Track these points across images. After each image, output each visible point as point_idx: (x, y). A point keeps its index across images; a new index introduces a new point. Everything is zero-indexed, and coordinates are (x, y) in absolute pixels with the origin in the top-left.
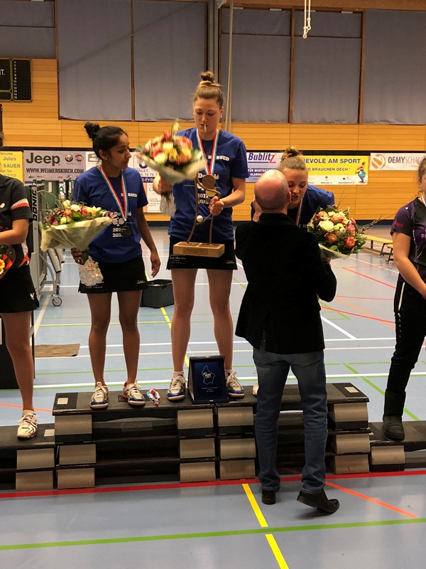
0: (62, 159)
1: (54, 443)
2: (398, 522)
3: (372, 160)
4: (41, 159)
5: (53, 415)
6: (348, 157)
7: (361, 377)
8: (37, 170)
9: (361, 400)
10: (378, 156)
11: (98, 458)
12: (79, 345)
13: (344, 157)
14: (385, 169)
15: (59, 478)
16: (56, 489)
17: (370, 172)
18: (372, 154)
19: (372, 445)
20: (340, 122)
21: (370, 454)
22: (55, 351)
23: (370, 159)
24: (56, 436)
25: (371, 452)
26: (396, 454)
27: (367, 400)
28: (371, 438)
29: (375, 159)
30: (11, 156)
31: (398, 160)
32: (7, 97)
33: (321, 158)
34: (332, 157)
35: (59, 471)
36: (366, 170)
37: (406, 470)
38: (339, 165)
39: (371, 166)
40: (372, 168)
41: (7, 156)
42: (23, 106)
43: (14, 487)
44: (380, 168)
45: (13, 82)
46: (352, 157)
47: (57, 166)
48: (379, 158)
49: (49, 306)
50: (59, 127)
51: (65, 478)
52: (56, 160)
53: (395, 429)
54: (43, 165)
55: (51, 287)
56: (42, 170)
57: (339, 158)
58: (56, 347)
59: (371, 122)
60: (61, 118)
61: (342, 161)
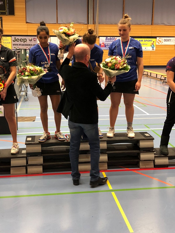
0: (28, 41)
1: (26, 156)
2: (166, 188)
3: (157, 40)
4: (19, 40)
5: (25, 145)
7: (151, 130)
8: (17, 45)
9: (151, 139)
10: (160, 38)
11: (44, 162)
12: (36, 117)
13: (146, 39)
14: (162, 44)
15: (28, 170)
16: (27, 174)
17: (156, 45)
18: (157, 38)
19: (155, 157)
20: (144, 24)
21: (154, 161)
22: (26, 119)
23: (156, 40)
24: (27, 153)
25: (154, 160)
26: (165, 161)
27: (153, 139)
28: (155, 154)
29: (158, 40)
30: (6, 39)
31: (168, 40)
32: (4, 14)
34: (141, 39)
35: (28, 167)
37: (169, 167)
38: (143, 42)
41: (5, 39)
42: (11, 17)
43: (10, 173)
45: (7, 7)
46: (149, 39)
47: (25, 43)
48: (160, 40)
49: (23, 101)
50: (26, 26)
51: (30, 170)
52: (25, 40)
53: (165, 151)
54: (20, 43)
55: (24, 93)
56: (20, 45)
58: (26, 118)
59: (157, 24)
60: (27, 23)
61: (145, 41)
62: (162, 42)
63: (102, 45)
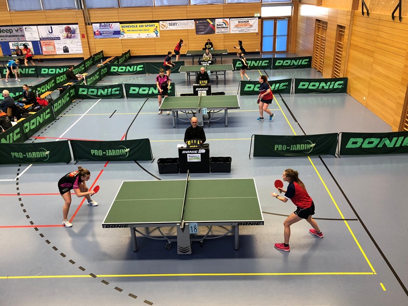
0: (14, 31)
3: (160, 25)
4: (4, 31)
6: (149, 24)
8: (4, 36)
13: (146, 24)
14: (168, 29)
17: (160, 31)
18: (160, 22)
23: (159, 24)
29: (162, 24)
31: (174, 24)
33: (135, 25)
34: (141, 24)
36: (158, 30)
38: (144, 28)
39: (161, 28)
40: (161, 29)
44: (165, 29)
46: (151, 24)
47: (12, 34)
48: (164, 24)
50: (9, 15)
52: (11, 31)
54: (5, 34)
56: (6, 36)
57: (144, 24)
61: (146, 26)
62: (167, 26)
63: (97, 32)
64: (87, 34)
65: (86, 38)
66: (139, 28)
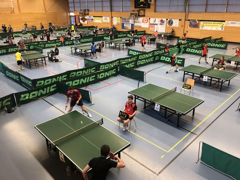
3: (226, 23)
17: (225, 27)
31: (234, 23)
33: (211, 22)
34: (214, 22)
38: (216, 24)
42: (148, 9)
44: (228, 25)
46: (220, 22)
48: (228, 22)
57: (216, 22)
64: (184, 25)
65: (183, 27)
66: (212, 24)
